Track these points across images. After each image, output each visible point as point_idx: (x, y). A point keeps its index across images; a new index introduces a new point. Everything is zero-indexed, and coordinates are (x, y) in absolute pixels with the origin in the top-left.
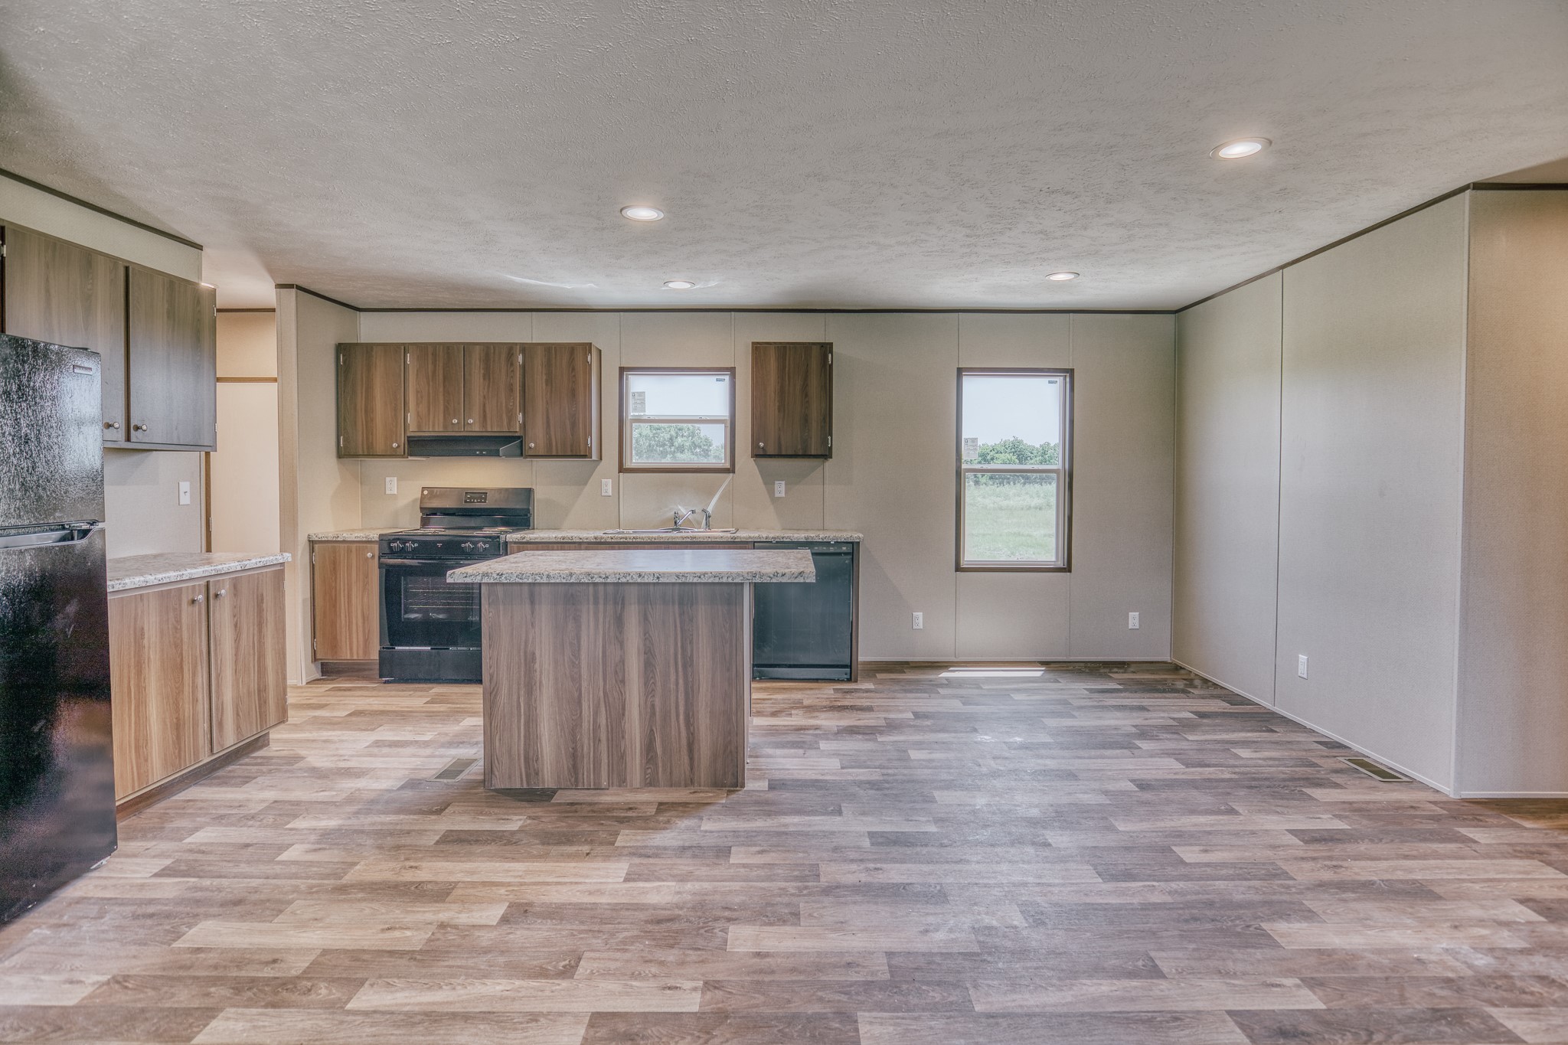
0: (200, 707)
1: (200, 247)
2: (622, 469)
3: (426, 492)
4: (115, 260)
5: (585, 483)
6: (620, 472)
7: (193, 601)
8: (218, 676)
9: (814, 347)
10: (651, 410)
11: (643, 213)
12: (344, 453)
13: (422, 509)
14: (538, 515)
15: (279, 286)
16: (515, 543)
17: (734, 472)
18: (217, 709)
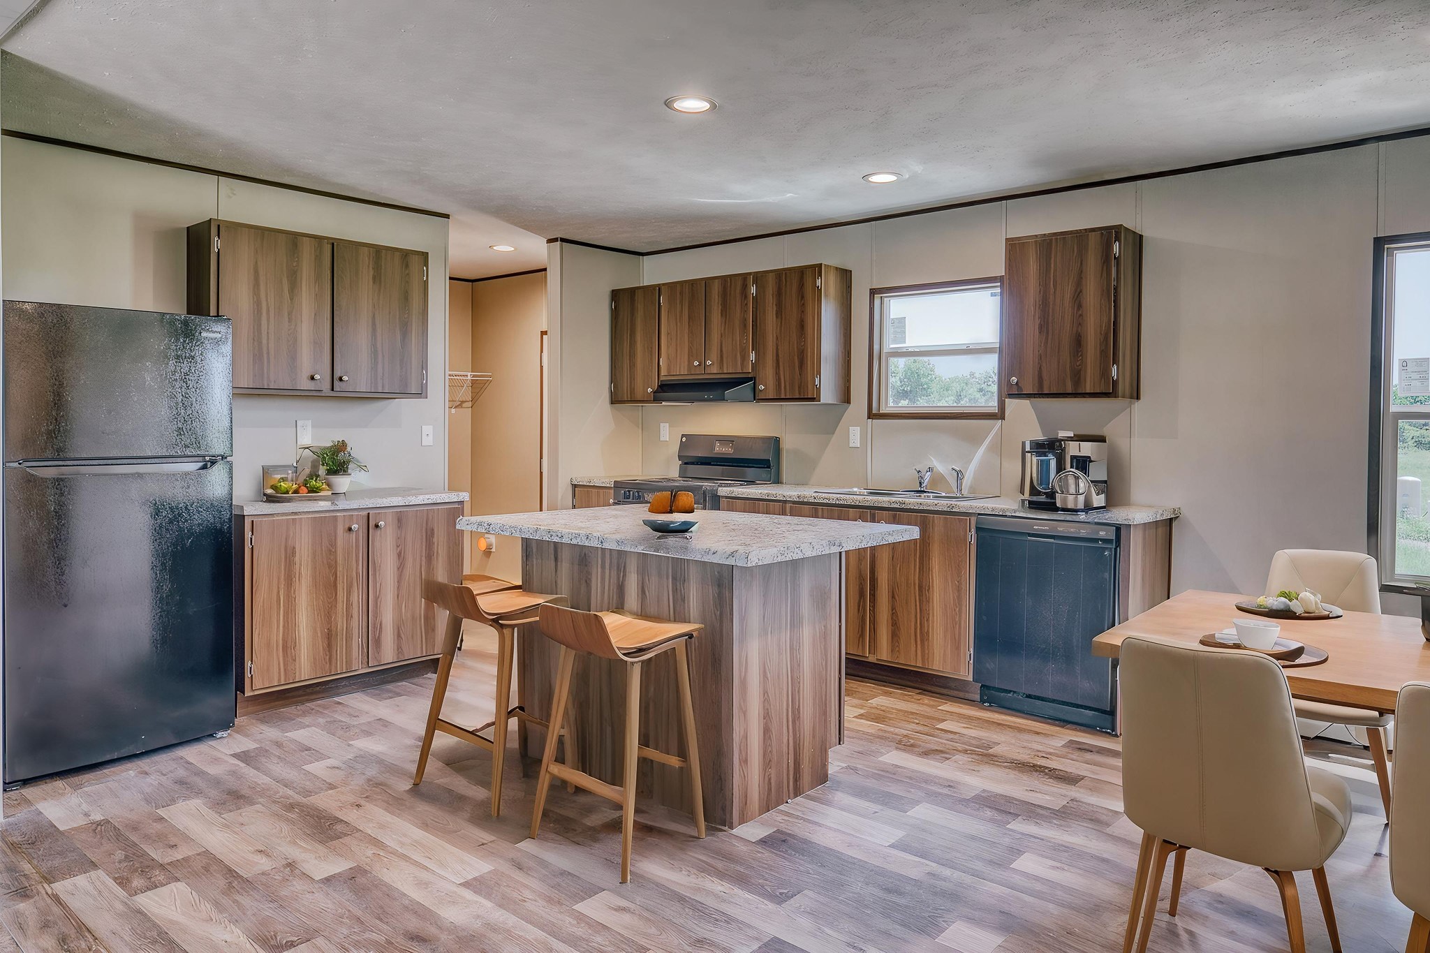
0: (355, 623)
1: (447, 216)
2: (871, 415)
3: (684, 439)
4: (318, 239)
5: (833, 433)
6: (869, 418)
7: (350, 529)
8: (376, 599)
9: (1092, 235)
10: (913, 340)
11: (692, 104)
12: (615, 400)
13: (680, 457)
14: (787, 466)
15: (550, 241)
16: (727, 497)
17: (1003, 418)
18: (374, 627)
